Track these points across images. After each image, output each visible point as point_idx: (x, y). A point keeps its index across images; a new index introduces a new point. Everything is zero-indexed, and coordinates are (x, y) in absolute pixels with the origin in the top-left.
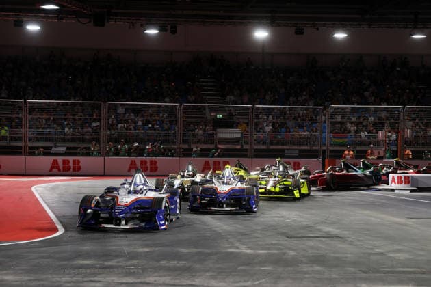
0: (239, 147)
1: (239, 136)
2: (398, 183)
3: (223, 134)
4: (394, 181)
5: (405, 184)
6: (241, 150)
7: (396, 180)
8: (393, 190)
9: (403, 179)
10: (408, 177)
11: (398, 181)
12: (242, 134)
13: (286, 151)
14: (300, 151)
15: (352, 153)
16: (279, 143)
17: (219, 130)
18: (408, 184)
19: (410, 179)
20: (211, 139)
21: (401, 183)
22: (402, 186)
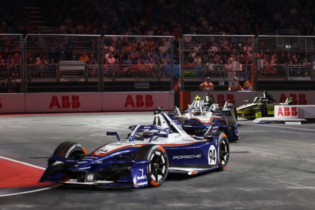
0: (83, 80)
1: (83, 68)
2: (285, 115)
3: (66, 66)
4: (280, 113)
5: (293, 115)
6: (86, 83)
7: (283, 112)
8: (283, 122)
9: (290, 111)
10: (295, 108)
11: (285, 113)
12: (86, 67)
13: (136, 84)
14: (151, 83)
15: (211, 84)
16: (127, 75)
17: (61, 62)
18: (296, 115)
19: (297, 110)
20: (53, 72)
21: (289, 114)
22: (290, 117)
